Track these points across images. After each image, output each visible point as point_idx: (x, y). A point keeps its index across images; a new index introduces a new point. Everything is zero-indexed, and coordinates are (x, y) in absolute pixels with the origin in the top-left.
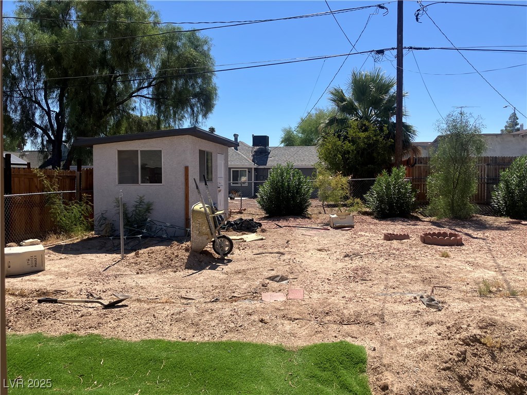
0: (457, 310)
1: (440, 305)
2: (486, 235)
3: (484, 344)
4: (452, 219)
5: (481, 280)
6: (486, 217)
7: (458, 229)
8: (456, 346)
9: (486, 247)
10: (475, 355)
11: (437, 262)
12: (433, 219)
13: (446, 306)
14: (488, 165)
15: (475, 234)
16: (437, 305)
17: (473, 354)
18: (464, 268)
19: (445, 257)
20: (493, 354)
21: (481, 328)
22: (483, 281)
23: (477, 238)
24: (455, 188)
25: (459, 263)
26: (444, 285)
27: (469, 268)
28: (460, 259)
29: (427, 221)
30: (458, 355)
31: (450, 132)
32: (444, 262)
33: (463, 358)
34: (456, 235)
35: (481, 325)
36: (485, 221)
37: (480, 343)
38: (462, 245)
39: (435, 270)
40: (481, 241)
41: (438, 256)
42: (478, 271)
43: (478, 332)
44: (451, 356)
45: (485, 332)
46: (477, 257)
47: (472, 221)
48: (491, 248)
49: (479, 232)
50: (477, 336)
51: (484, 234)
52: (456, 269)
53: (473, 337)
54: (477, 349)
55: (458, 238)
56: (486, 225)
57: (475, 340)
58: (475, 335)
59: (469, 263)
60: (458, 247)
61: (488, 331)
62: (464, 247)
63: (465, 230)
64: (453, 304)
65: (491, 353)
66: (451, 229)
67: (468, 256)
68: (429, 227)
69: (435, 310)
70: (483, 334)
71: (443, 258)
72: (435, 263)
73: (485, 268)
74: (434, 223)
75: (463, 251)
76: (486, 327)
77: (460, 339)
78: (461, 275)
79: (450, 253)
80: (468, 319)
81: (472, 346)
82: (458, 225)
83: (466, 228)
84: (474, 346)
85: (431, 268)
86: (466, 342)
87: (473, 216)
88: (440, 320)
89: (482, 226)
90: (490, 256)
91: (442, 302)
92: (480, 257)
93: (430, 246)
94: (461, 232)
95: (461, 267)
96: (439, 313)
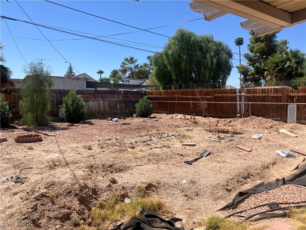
0: (34, 181)
1: (24, 180)
2: (56, 133)
3: (48, 197)
4: (37, 126)
5: (51, 160)
6: (56, 123)
7: (40, 132)
8: (31, 203)
9: (55, 141)
10: (42, 205)
11: (25, 153)
12: (25, 127)
13: (28, 180)
14: (56, 94)
15: (49, 134)
16: (21, 181)
17: (41, 204)
18: (42, 154)
19: (31, 150)
20: (53, 201)
21: (46, 188)
22: (52, 160)
23: (51, 136)
24: (37, 107)
25: (39, 152)
26: (28, 167)
27: (44, 154)
28: (40, 149)
29: (21, 129)
30: (32, 208)
31: (32, 73)
32: (30, 153)
33: (35, 208)
34: (38, 136)
35: (46, 186)
36: (56, 125)
37: (46, 197)
38: (42, 141)
39: (23, 159)
40: (53, 137)
41: (26, 150)
42: (50, 155)
43: (45, 190)
44: (28, 210)
45: (49, 190)
46: (50, 147)
47: (48, 126)
48: (58, 141)
49: (52, 132)
50: (44, 194)
51: (55, 133)
52: (37, 156)
53: (41, 194)
54: (44, 201)
55: (39, 137)
56: (56, 128)
57: (43, 195)
58: (43, 193)
59: (44, 151)
60: (39, 142)
61: (51, 189)
62: (43, 142)
63: (44, 132)
64: (32, 178)
65: (51, 201)
66: (36, 132)
67: (45, 147)
68: (22, 132)
69: (20, 184)
70: (48, 191)
71: (29, 150)
72: (24, 154)
73: (54, 152)
74: (25, 130)
75: (42, 145)
76: (49, 187)
77: (33, 198)
78: (39, 159)
79: (34, 147)
80: (39, 185)
81: (41, 200)
82: (40, 129)
83: (45, 130)
84: (42, 199)
85: (20, 157)
86: (37, 199)
87: (49, 123)
88: (22, 189)
89: (54, 129)
90: (57, 145)
91: (25, 178)
92: (51, 147)
93: (21, 144)
94: (42, 133)
95: (40, 154)
96: (23, 185)
